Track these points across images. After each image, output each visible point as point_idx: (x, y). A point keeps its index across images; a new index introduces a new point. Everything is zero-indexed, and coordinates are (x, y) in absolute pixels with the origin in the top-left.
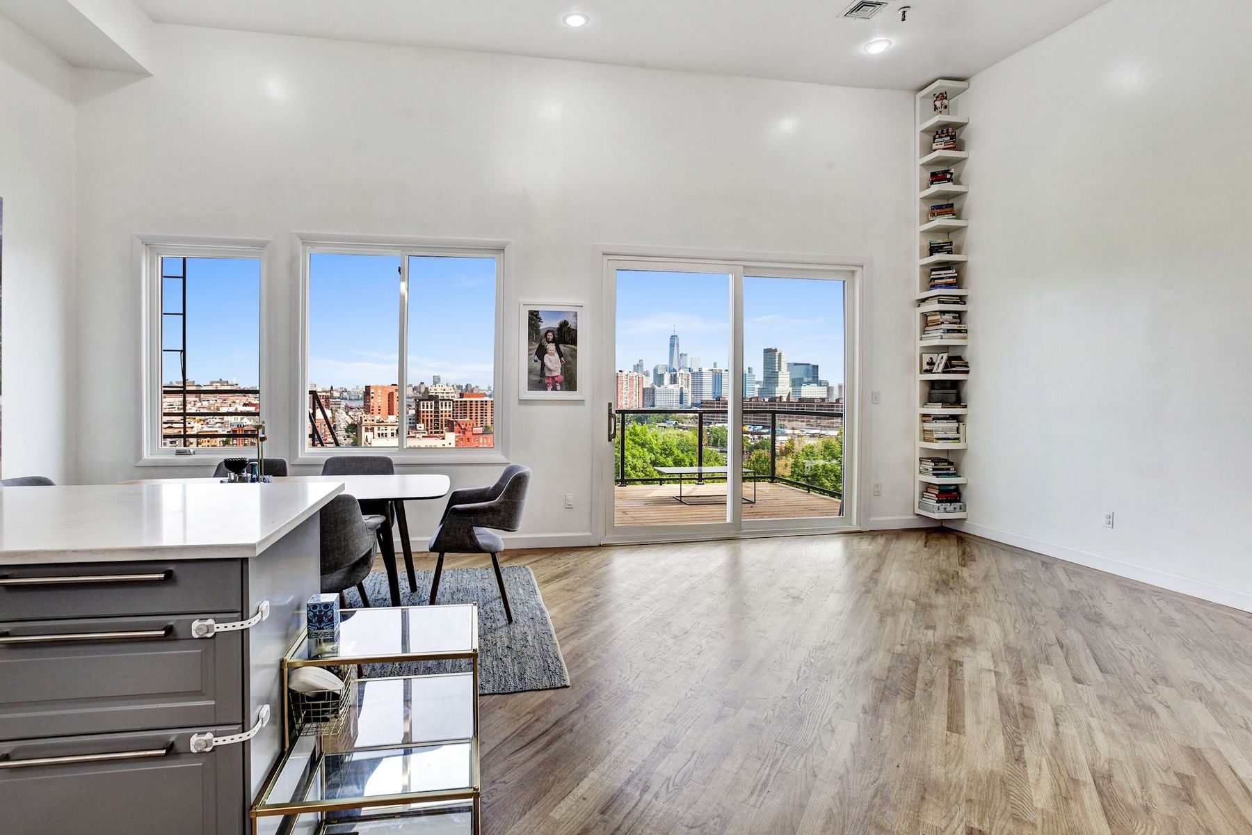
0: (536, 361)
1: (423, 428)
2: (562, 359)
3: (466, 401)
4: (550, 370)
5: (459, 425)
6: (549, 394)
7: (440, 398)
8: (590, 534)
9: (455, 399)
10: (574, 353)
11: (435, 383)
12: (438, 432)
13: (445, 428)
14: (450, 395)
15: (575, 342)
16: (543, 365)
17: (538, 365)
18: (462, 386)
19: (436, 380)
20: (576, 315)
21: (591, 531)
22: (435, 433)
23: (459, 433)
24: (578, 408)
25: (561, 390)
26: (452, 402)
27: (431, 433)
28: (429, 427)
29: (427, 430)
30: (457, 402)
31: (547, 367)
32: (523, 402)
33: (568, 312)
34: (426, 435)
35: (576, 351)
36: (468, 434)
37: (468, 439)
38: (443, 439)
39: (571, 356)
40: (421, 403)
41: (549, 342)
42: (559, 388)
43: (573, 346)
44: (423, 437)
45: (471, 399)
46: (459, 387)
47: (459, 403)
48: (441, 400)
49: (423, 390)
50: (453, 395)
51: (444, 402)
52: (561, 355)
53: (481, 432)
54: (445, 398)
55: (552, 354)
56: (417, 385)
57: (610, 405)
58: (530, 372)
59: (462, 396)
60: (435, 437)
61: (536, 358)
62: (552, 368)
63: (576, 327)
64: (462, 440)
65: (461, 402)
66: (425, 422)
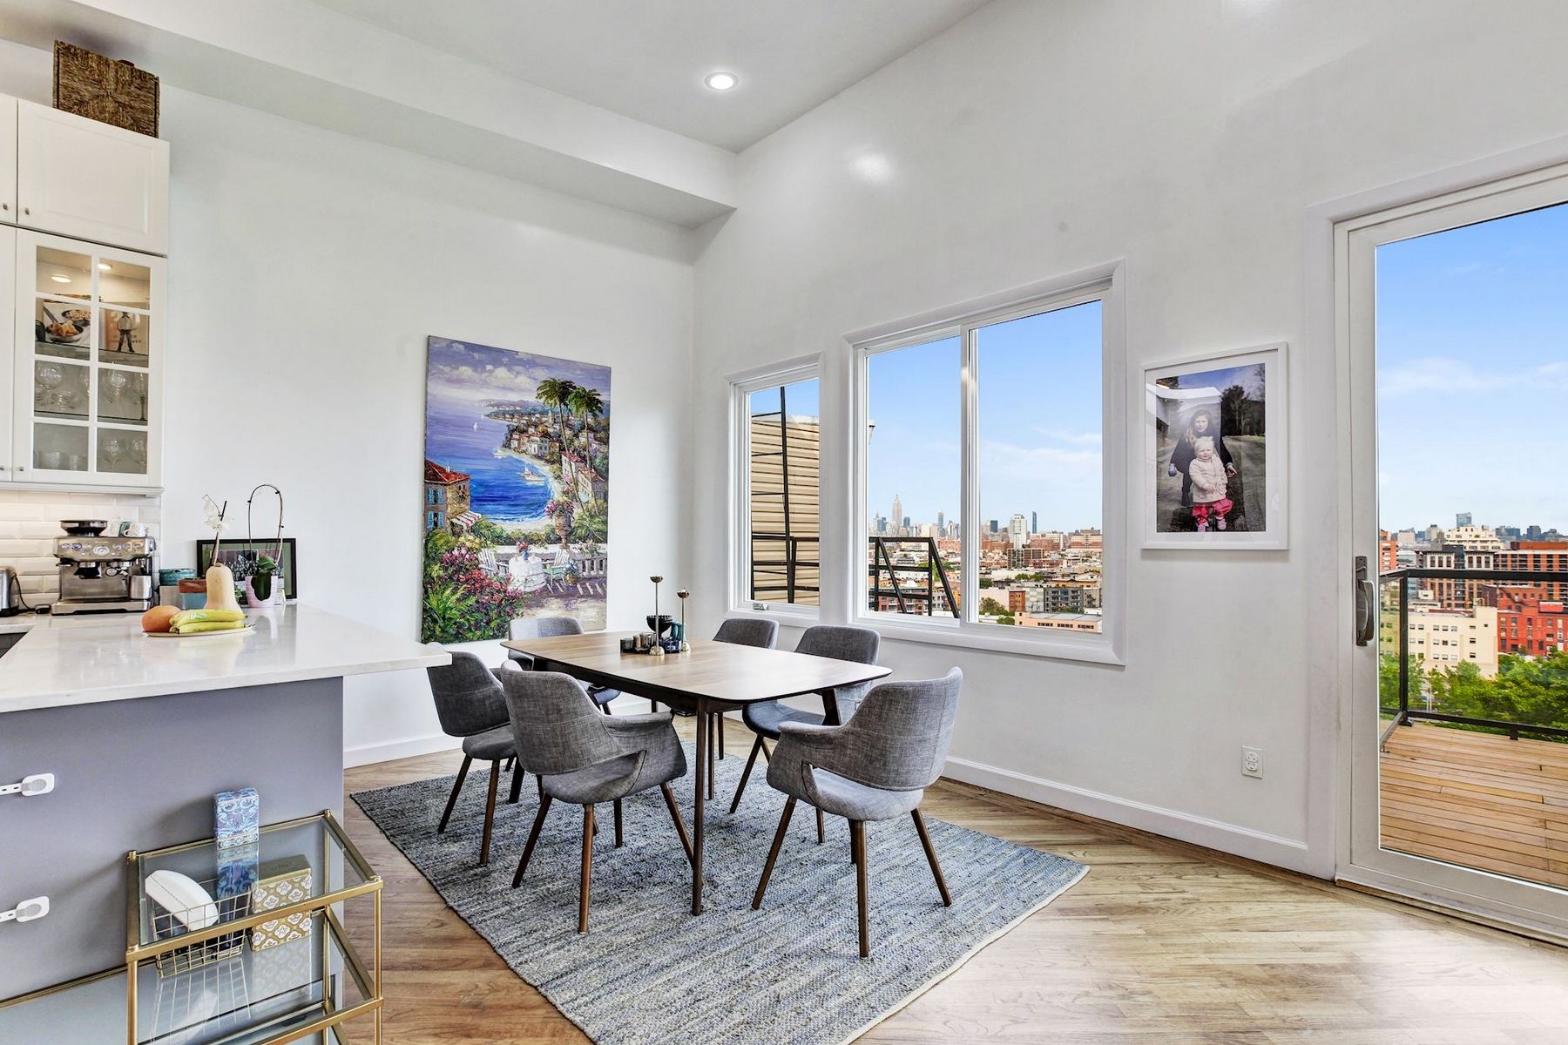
0: (1172, 475)
1: (1431, 597)
2: (1230, 466)
3: (1525, 556)
4: (1203, 490)
5: (1509, 596)
6: (1202, 539)
7: (1468, 549)
8: (1303, 846)
9: (1500, 552)
10: (1258, 451)
11: (1460, 525)
12: (1463, 606)
13: (1476, 599)
14: (1489, 544)
15: (1258, 428)
16: (1188, 481)
17: (1177, 483)
18: (1519, 530)
19: (1464, 521)
20: (1261, 371)
21: (1307, 840)
22: (1457, 605)
23: (1510, 608)
24: (1277, 566)
25: (1227, 530)
26: (1492, 558)
27: (1449, 605)
28: (1445, 596)
29: (1441, 601)
30: (1505, 556)
31: (1196, 485)
32: (1149, 553)
33: (1241, 369)
34: (1438, 608)
35: (1262, 446)
36: (1529, 612)
37: (1529, 620)
38: (1472, 617)
39: (1251, 458)
40: (1429, 557)
41: (1199, 436)
42: (1222, 524)
43: (1256, 438)
44: (1431, 611)
45: (1537, 552)
46: (1513, 532)
47: (1509, 559)
48: (1468, 553)
49: (1434, 537)
50: (1495, 544)
51: (1475, 557)
52: (1226, 457)
53: (1561, 611)
54: (1479, 549)
55: (1206, 459)
56: (1423, 529)
57: (1361, 562)
58: (1161, 496)
59: (1515, 546)
60: (1456, 612)
61: (1173, 468)
62: (1206, 486)
63: (1263, 395)
64: (1515, 620)
65: (1513, 556)
66: (1437, 588)
